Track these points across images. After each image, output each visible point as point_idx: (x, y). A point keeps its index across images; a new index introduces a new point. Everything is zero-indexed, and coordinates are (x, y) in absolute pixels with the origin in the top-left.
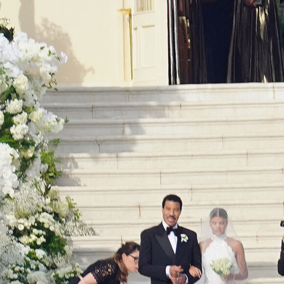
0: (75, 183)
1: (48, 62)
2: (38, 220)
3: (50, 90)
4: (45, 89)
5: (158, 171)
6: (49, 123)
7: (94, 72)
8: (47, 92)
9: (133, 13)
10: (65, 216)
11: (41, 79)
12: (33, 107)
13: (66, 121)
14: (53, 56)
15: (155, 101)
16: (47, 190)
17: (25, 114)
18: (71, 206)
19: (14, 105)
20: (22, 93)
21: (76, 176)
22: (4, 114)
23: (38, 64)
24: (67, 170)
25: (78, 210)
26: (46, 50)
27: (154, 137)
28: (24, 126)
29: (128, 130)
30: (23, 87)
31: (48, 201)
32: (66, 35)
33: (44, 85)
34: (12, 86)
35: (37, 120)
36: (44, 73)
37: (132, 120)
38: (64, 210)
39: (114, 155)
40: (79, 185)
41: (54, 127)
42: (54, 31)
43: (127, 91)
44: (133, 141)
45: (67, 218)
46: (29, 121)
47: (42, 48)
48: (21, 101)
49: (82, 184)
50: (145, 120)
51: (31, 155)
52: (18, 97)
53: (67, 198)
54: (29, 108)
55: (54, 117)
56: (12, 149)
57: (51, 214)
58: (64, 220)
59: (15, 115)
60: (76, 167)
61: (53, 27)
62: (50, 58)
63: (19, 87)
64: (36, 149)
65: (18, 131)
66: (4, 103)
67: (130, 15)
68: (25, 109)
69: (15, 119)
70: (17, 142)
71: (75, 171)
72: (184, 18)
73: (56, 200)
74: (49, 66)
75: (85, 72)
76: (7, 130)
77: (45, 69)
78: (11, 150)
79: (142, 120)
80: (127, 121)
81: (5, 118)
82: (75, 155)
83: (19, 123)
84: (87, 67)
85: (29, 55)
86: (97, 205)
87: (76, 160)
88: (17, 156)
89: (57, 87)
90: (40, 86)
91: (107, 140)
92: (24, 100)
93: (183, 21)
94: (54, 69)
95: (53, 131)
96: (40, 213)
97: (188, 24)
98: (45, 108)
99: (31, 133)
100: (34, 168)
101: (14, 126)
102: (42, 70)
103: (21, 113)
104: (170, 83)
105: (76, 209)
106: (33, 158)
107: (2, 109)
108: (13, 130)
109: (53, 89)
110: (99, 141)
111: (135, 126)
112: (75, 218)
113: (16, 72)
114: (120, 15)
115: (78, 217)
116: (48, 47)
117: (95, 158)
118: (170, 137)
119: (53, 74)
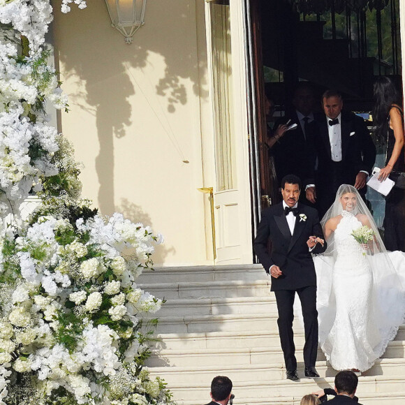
0: (163, 363)
1: (145, 242)
2: (131, 401)
3: (146, 270)
4: (141, 269)
5: (248, 350)
6: (146, 303)
7: (175, 252)
8: (143, 272)
9: (214, 192)
10: (155, 396)
11: (137, 259)
12: (131, 288)
13: (164, 301)
14: (150, 236)
15: (241, 280)
16: (138, 371)
17: (122, 295)
18: (161, 387)
19: (112, 287)
20: (119, 274)
21: (165, 356)
22: (103, 295)
23: (134, 245)
24: (156, 351)
25: (169, 391)
26: (142, 230)
27: (242, 316)
28: (123, 306)
29: (215, 310)
30: (120, 268)
31: (139, 382)
32: (147, 215)
33: (140, 266)
34: (109, 268)
35: (134, 301)
36: (141, 254)
37: (219, 300)
38: (155, 391)
39: (203, 335)
40: (169, 366)
41: (151, 307)
42: (134, 212)
43: (213, 270)
44: (221, 321)
45: (158, 398)
46: (127, 301)
47: (138, 229)
48: (118, 282)
49: (171, 364)
50: (232, 299)
51: (129, 336)
52: (115, 278)
53: (157, 378)
54: (126, 289)
55: (151, 297)
56: (112, 330)
57: (142, 394)
58: (155, 400)
59: (113, 296)
60: (165, 347)
61: (133, 207)
62: (146, 239)
63: (116, 268)
64: (135, 330)
65: (116, 313)
66: (102, 284)
67: (212, 194)
68: (122, 289)
69: (113, 300)
70: (116, 322)
71: (163, 351)
72: (267, 196)
73: (148, 381)
74: (146, 247)
75: (166, 252)
76: (104, 311)
77: (141, 249)
78: (111, 332)
79: (229, 300)
80: (214, 300)
81: (103, 300)
82: (163, 336)
83: (117, 304)
84: (168, 247)
85: (125, 236)
86: (188, 385)
87: (164, 340)
88: (117, 337)
89: (154, 267)
90: (136, 266)
91: (195, 321)
92: (121, 281)
93: (266, 199)
94: (151, 249)
95: (150, 311)
96: (131, 394)
97: (270, 202)
98: (142, 289)
99: (129, 314)
100: (132, 349)
101: (112, 307)
102: (139, 250)
103: (118, 294)
104: (254, 262)
105: (167, 390)
106: (132, 338)
107: (100, 291)
108: (111, 311)
109: (149, 270)
110: (187, 321)
111: (222, 305)
112: (166, 399)
113: (112, 253)
114: (201, 193)
115: (170, 398)
116: (144, 227)
117: (183, 338)
118: (259, 315)
119: (150, 254)
